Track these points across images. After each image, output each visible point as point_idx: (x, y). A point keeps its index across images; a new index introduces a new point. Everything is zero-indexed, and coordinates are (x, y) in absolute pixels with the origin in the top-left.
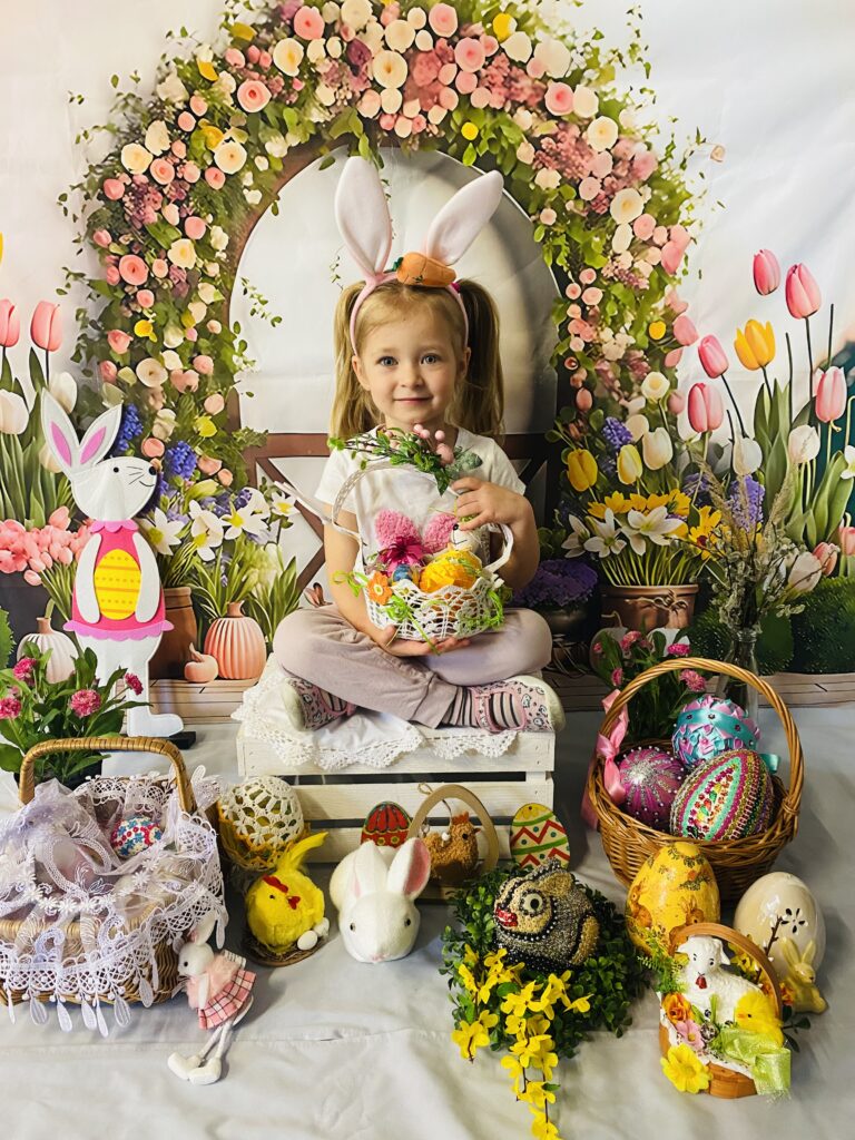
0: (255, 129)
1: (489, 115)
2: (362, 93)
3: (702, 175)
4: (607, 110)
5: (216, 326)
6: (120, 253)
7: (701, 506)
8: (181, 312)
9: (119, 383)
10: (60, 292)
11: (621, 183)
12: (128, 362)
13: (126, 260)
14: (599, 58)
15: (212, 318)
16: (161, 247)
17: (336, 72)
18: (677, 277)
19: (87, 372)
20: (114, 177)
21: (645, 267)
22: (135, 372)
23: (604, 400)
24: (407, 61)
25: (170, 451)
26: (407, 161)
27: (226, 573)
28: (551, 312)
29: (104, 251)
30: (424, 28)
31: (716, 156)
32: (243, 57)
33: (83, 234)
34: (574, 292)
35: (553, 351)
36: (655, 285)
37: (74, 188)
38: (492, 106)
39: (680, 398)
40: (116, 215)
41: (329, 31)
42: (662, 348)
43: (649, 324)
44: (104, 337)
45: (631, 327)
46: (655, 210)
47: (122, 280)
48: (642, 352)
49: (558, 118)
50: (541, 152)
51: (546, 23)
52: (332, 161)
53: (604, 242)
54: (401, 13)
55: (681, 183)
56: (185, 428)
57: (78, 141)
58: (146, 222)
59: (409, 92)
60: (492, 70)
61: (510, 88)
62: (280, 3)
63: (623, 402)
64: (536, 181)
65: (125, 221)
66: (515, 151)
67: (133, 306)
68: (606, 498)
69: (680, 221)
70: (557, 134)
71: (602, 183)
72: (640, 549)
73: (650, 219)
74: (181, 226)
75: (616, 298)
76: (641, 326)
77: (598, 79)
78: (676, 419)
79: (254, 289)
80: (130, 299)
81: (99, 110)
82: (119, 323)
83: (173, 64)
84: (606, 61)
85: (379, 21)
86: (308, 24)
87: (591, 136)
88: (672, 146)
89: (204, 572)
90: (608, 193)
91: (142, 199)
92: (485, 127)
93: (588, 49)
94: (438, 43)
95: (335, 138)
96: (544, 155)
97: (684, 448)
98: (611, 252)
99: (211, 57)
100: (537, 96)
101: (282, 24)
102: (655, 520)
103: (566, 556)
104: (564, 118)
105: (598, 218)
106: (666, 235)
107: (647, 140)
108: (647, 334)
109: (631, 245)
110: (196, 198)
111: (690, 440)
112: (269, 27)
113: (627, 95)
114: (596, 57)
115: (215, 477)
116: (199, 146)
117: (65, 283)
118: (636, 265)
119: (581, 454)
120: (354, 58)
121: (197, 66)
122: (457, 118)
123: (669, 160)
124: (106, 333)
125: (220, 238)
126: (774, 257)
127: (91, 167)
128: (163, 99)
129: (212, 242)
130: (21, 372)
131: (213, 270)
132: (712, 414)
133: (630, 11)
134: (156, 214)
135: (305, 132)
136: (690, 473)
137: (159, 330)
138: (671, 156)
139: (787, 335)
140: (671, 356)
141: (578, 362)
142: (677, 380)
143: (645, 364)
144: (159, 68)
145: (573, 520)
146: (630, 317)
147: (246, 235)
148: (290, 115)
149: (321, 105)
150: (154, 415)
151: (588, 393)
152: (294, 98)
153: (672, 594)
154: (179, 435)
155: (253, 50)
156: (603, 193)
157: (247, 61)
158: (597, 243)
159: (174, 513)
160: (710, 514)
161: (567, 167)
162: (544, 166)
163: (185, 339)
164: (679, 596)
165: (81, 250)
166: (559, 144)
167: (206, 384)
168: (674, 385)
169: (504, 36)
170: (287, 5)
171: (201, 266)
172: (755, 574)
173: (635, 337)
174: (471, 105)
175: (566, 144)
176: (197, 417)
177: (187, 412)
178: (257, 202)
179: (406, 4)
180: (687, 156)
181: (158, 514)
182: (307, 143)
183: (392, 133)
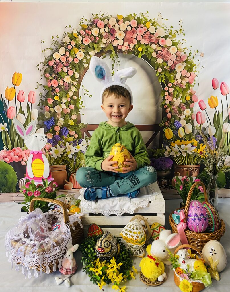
0: (86, 49)
1: (145, 46)
2: (113, 40)
3: (198, 60)
4: (174, 44)
5: (75, 97)
7: (200, 143)
8: (66, 94)
9: (50, 111)
10: (36, 88)
11: (178, 61)
12: (52, 106)
13: (53, 80)
15: (74, 95)
16: (62, 77)
17: (107, 35)
18: (193, 85)
19: (41, 109)
20: (51, 60)
21: (184, 82)
22: (54, 109)
23: (174, 116)
24: (125, 33)
25: (62, 129)
26: (125, 57)
27: (75, 161)
28: (161, 93)
29: (48, 78)
30: (129, 25)
31: (202, 55)
32: (84, 32)
33: (42, 74)
34: (166, 89)
35: (161, 104)
36: (187, 87)
37: (41, 63)
38: (146, 43)
39: (194, 115)
40: (51, 69)
41: (106, 26)
42: (189, 103)
43: (186, 97)
44: (46, 100)
45: (181, 98)
46: (187, 68)
47: (52, 86)
48: (184, 104)
49: (162, 46)
51: (159, 24)
52: (105, 57)
53: (174, 76)
54: (123, 22)
55: (193, 62)
56: (66, 123)
57: (43, 52)
58: (58, 71)
59: (125, 40)
60: (146, 35)
61: (150, 39)
62: (94, 19)
63: (179, 116)
64: (157, 61)
65: (53, 71)
66: (151, 54)
67: (54, 92)
68: (175, 141)
69: (193, 71)
70: (162, 50)
71: (173, 62)
72: (184, 155)
73: (186, 71)
74: (67, 72)
75: (177, 90)
76: (184, 97)
77: (172, 37)
78: (193, 121)
79: (85, 88)
80: (53, 90)
81: (48, 44)
82: (50, 97)
83: (67, 34)
84: (174, 33)
85: (118, 24)
86: (101, 24)
87: (171, 50)
88: (191, 53)
89: (69, 161)
90: (175, 64)
91: (58, 66)
92: (144, 48)
93: (169, 30)
94: (133, 29)
95: (107, 51)
96: (159, 55)
97: (195, 128)
98: (176, 79)
99: (77, 32)
100: (157, 41)
101: (94, 24)
102: (188, 147)
103: (165, 156)
104: (164, 46)
105: (172, 70)
106: (190, 75)
107: (185, 51)
108: (185, 99)
109: (181, 77)
110: (71, 65)
111: (197, 126)
112: (91, 25)
113: (179, 41)
114: (171, 32)
115: (73, 136)
116: (73, 53)
117: (37, 86)
118: (182, 82)
119: (168, 130)
120: (112, 32)
121: (73, 34)
122: (137, 46)
123: (190, 56)
124: (47, 99)
125: (77, 75)
126: (217, 80)
127: (45, 58)
128: (64, 42)
129: (75, 76)
130: (25, 109)
131: (75, 83)
132: (202, 120)
133: (180, 21)
134: (61, 69)
135: (99, 49)
136: (197, 135)
138: (190, 55)
139: (221, 99)
140: (191, 105)
141: (168, 106)
142: (193, 111)
143: (185, 107)
144: (64, 35)
145: (167, 147)
146: (181, 95)
147: (84, 75)
148: (95, 46)
149: (103, 43)
150: (58, 120)
151: (170, 114)
152: (97, 42)
153: (193, 167)
154: (65, 125)
155: (87, 30)
156: (174, 64)
158: (172, 77)
159: (62, 145)
160: (203, 146)
161: (165, 58)
162: (159, 58)
163: (67, 100)
164: (195, 168)
165: (42, 78)
166: (163, 53)
167: (72, 112)
168: (192, 112)
169: (149, 27)
170: (96, 20)
171: (72, 82)
172: (216, 161)
173: (182, 100)
174: (140, 43)
175: (164, 52)
176: (69, 120)
177: (67, 119)
178: (87, 66)
179: (125, 20)
180: (194, 55)
181: (58, 145)
182: (99, 52)
183: (121, 50)
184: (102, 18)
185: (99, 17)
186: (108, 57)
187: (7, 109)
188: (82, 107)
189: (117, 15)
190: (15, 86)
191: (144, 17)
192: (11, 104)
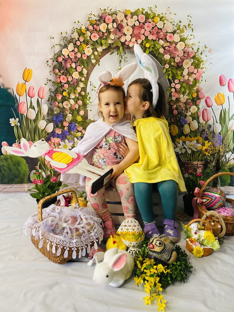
0: (94, 45)
1: (152, 41)
2: (121, 36)
3: (206, 56)
4: (182, 40)
5: (83, 93)
6: (61, 75)
7: (205, 140)
8: (75, 89)
9: (59, 107)
10: (45, 84)
11: (185, 58)
12: (61, 102)
13: (62, 77)
14: (181, 27)
15: (82, 91)
16: (70, 73)
17: (115, 31)
18: (200, 81)
19: (51, 104)
20: (60, 56)
21: (191, 79)
22: (62, 104)
23: (180, 113)
24: (133, 28)
25: (70, 125)
26: (132, 53)
28: (167, 90)
29: (57, 74)
30: (137, 20)
31: (210, 51)
33: (52, 70)
34: (173, 85)
35: (168, 100)
36: (194, 84)
37: (50, 59)
38: (153, 39)
39: (200, 112)
40: (60, 66)
41: (114, 21)
42: (196, 99)
43: (192, 93)
44: (55, 95)
45: (188, 94)
46: (194, 64)
47: (61, 81)
48: (190, 101)
49: (170, 42)
50: (165, 50)
51: (167, 19)
52: (113, 53)
53: (181, 73)
54: (131, 17)
55: (201, 58)
56: (74, 119)
57: (52, 48)
58: (67, 67)
60: (153, 30)
61: (158, 35)
62: (102, 15)
63: (185, 113)
64: (164, 57)
65: (62, 67)
66: (159, 50)
67: (63, 88)
68: (180, 137)
69: (200, 68)
70: (169, 46)
71: (181, 58)
72: (190, 152)
73: (193, 67)
74: (76, 68)
75: (184, 87)
76: (190, 94)
77: (180, 32)
78: (199, 118)
79: (93, 84)
80: (62, 86)
81: (57, 40)
82: (59, 92)
83: (75, 29)
85: (126, 19)
86: (109, 20)
87: (178, 46)
88: (199, 49)
91: (66, 62)
92: (151, 44)
93: (178, 25)
94: (141, 24)
95: (114, 47)
96: (166, 51)
97: (201, 125)
98: (183, 75)
99: (85, 28)
100: (165, 37)
101: (102, 20)
102: (193, 144)
104: (172, 42)
105: (179, 67)
106: (197, 71)
107: (192, 47)
108: (192, 96)
109: (188, 73)
110: (80, 61)
111: (203, 123)
112: (99, 20)
113: (187, 36)
114: (179, 27)
115: (81, 131)
116: (81, 49)
117: (47, 82)
118: (189, 79)
119: (174, 126)
120: (120, 28)
121: (81, 30)
122: (144, 42)
123: (198, 52)
124: (56, 94)
125: (85, 71)
126: (225, 77)
127: (55, 54)
128: (73, 38)
129: (83, 72)
130: (35, 104)
131: (83, 79)
132: (208, 116)
133: (188, 16)
134: (70, 65)
135: (107, 46)
136: (203, 132)
137: (69, 94)
138: (198, 51)
139: (228, 97)
140: (198, 101)
141: (174, 103)
142: (199, 108)
143: (191, 104)
146: (187, 92)
147: (91, 70)
148: (103, 41)
149: (111, 39)
150: (67, 115)
151: (176, 111)
152: (105, 37)
153: (198, 164)
155: (95, 26)
156: (181, 60)
157: (93, 29)
158: (179, 73)
160: (208, 143)
161: (172, 54)
162: (166, 54)
163: (75, 96)
164: (200, 164)
165: (51, 74)
166: (170, 48)
167: (80, 108)
168: (199, 109)
169: (157, 22)
170: (104, 15)
171: (80, 78)
172: (220, 157)
173: (189, 97)
174: (148, 39)
175: (172, 48)
176: (77, 116)
177: (75, 115)
178: (94, 62)
179: (133, 14)
180: (202, 51)
181: (66, 141)
182: (107, 48)
183: (128, 46)
184: (110, 13)
185: (107, 12)
186: (116, 53)
187: (19, 104)
188: (90, 103)
189: (126, 10)
190: (26, 81)
191: (152, 11)
192: (22, 99)
